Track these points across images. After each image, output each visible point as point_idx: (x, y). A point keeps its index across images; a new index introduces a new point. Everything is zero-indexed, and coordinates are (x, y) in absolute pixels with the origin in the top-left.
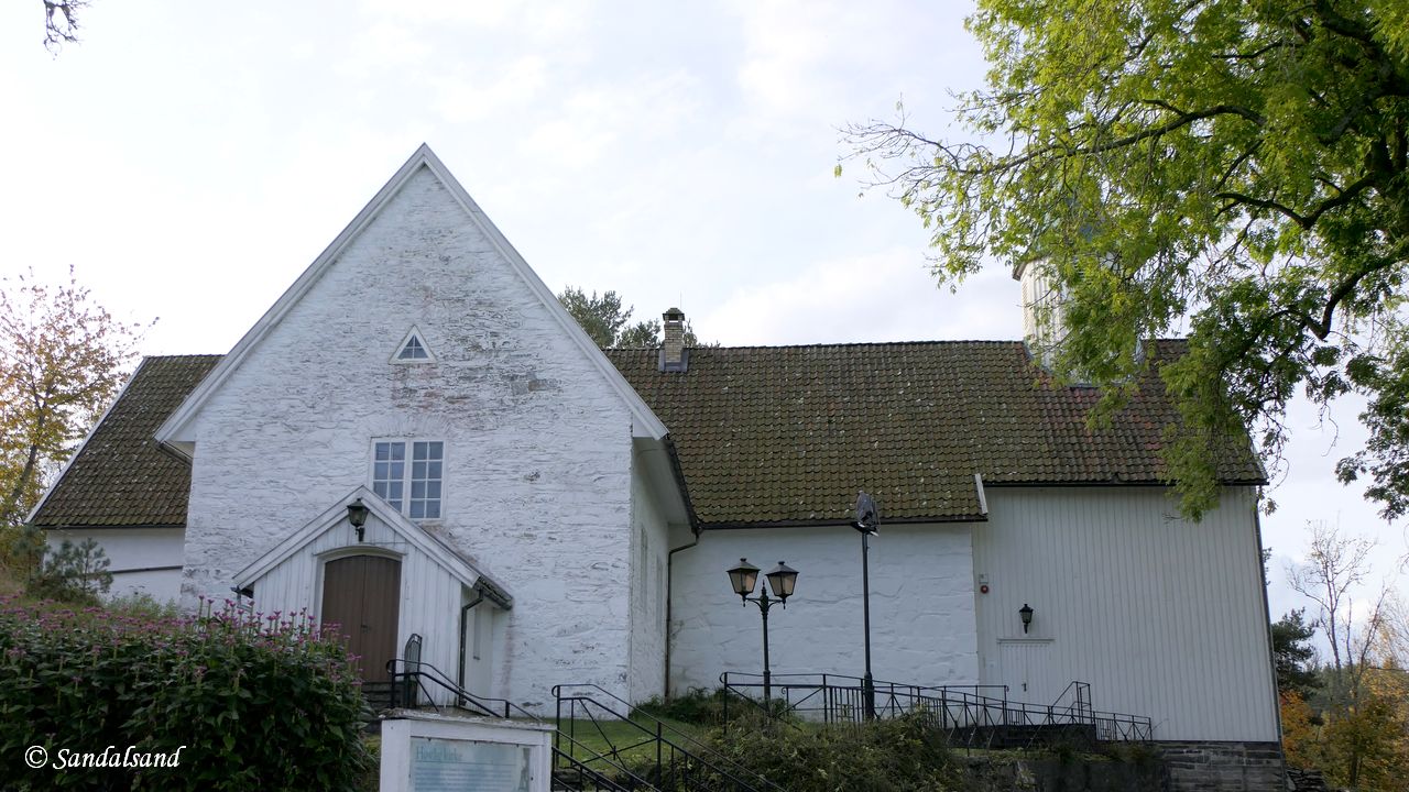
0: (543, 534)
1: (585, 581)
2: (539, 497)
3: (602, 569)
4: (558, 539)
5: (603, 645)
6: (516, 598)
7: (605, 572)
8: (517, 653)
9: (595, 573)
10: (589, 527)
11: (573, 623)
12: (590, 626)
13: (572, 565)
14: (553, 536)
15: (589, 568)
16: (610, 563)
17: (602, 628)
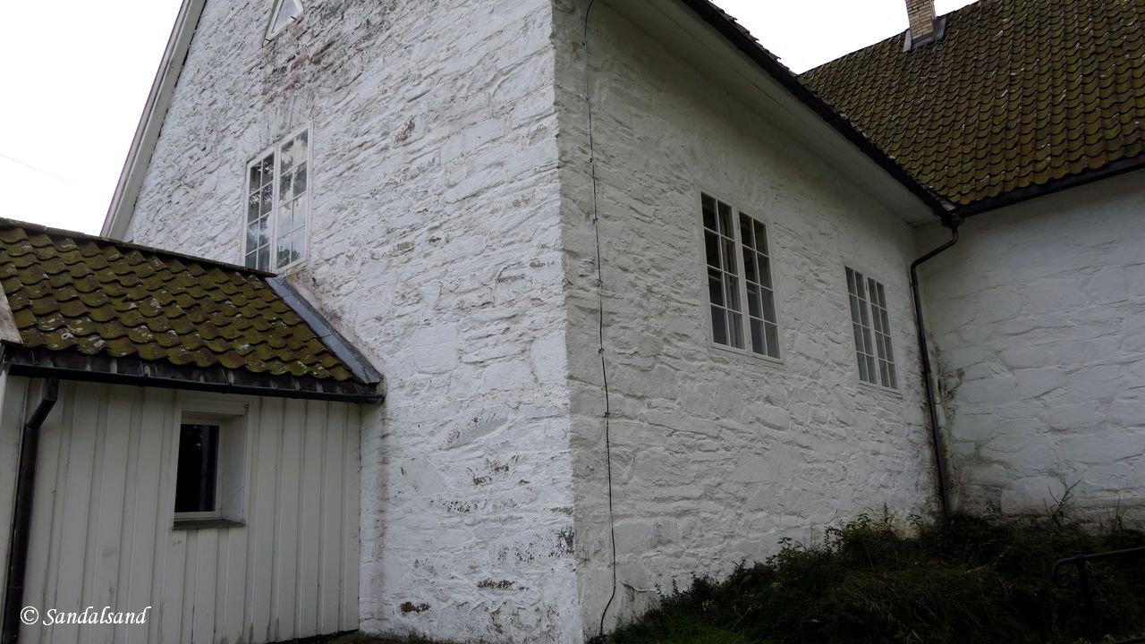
0: (422, 236)
1: (489, 313)
2: (414, 167)
3: (514, 279)
4: (443, 237)
5: (525, 459)
6: (387, 376)
7: (519, 285)
8: (392, 491)
9: (503, 292)
10: (490, 193)
11: (471, 412)
12: (500, 415)
13: (467, 285)
14: (436, 234)
15: (493, 284)
16: (526, 260)
17: (520, 417)
